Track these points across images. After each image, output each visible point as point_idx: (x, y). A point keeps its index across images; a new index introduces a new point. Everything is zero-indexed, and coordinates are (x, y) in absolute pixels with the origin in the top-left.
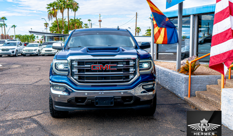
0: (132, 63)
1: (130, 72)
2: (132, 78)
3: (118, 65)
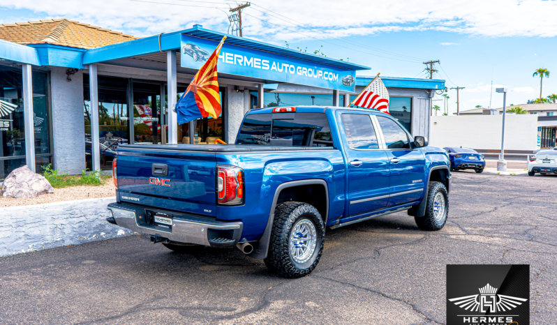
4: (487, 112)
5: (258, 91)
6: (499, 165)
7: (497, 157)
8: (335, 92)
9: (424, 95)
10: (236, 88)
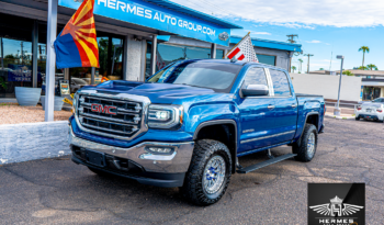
4: (328, 73)
5: (152, 41)
6: (335, 111)
7: (333, 105)
8: (213, 45)
9: (285, 55)
10: (135, 37)
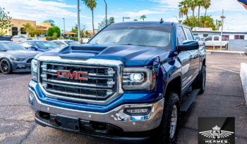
0: (111, 73)
1: (109, 86)
2: (110, 96)
3: (90, 74)
